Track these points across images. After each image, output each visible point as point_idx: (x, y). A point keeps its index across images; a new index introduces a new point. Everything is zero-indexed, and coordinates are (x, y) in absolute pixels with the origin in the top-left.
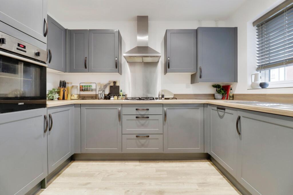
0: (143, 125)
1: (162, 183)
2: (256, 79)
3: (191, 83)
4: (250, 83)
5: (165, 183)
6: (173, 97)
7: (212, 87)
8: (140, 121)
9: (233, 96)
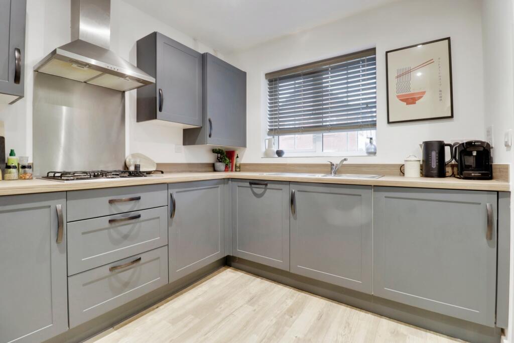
0: (126, 237)
1: (206, 335)
2: (270, 146)
3: (184, 144)
4: (264, 150)
5: (209, 332)
6: (155, 170)
7: (212, 152)
8: (119, 228)
9: (239, 167)
